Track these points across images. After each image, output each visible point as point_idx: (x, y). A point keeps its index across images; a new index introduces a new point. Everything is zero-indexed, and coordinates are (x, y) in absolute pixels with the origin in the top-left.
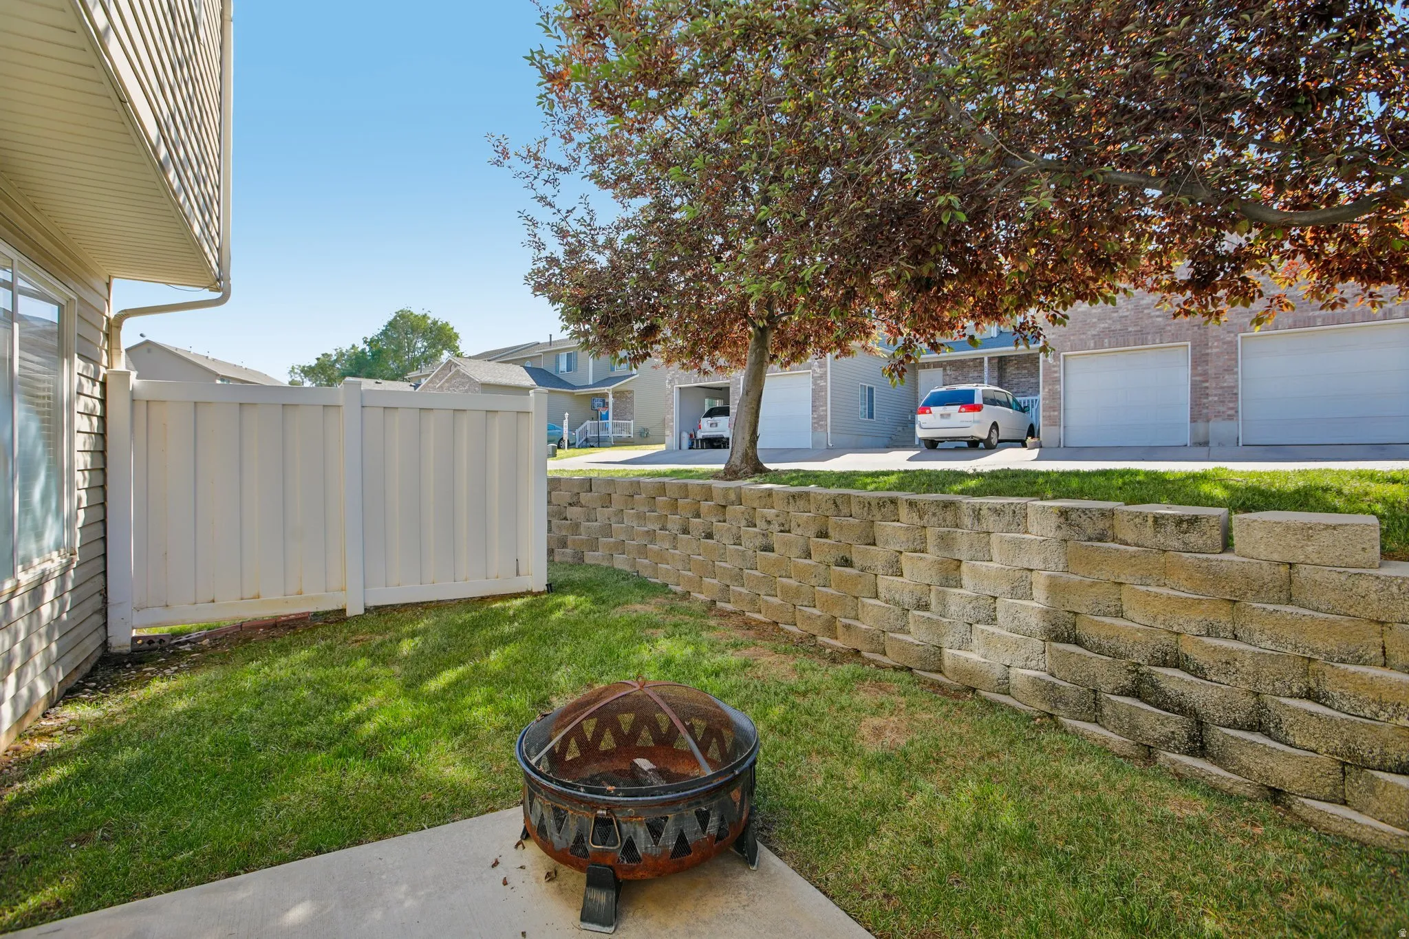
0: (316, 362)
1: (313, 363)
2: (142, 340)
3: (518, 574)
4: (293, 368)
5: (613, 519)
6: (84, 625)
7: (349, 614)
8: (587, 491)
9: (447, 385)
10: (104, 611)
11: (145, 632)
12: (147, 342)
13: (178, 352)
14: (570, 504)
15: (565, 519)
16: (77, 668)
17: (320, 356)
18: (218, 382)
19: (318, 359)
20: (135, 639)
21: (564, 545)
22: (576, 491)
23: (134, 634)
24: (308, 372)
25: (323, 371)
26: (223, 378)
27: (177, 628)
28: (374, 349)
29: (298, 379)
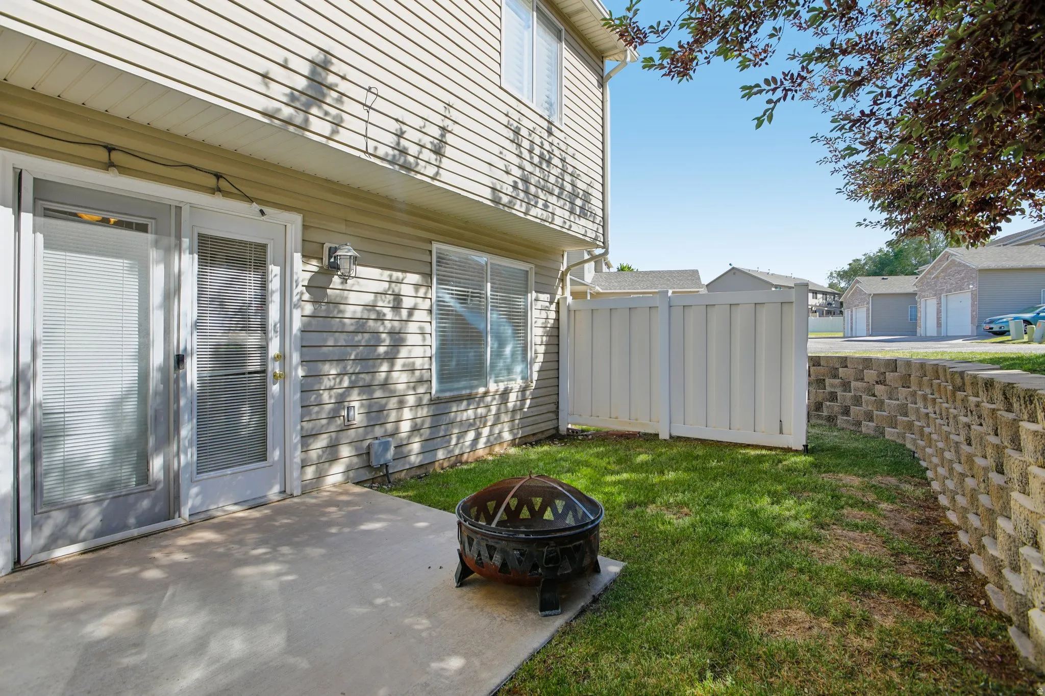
0: (848, 266)
1: (847, 268)
2: (730, 267)
3: (781, 432)
4: (831, 274)
5: (909, 399)
6: (542, 416)
7: (661, 437)
8: (892, 372)
9: (942, 274)
10: (557, 412)
11: (574, 427)
12: (733, 268)
13: (750, 273)
14: (877, 382)
15: (874, 395)
16: (534, 434)
17: (851, 262)
18: (773, 289)
19: (850, 264)
20: (568, 429)
21: (871, 419)
22: (882, 370)
23: (570, 426)
24: (843, 275)
25: (854, 272)
26: (776, 286)
27: (584, 427)
28: (896, 250)
29: (835, 281)
